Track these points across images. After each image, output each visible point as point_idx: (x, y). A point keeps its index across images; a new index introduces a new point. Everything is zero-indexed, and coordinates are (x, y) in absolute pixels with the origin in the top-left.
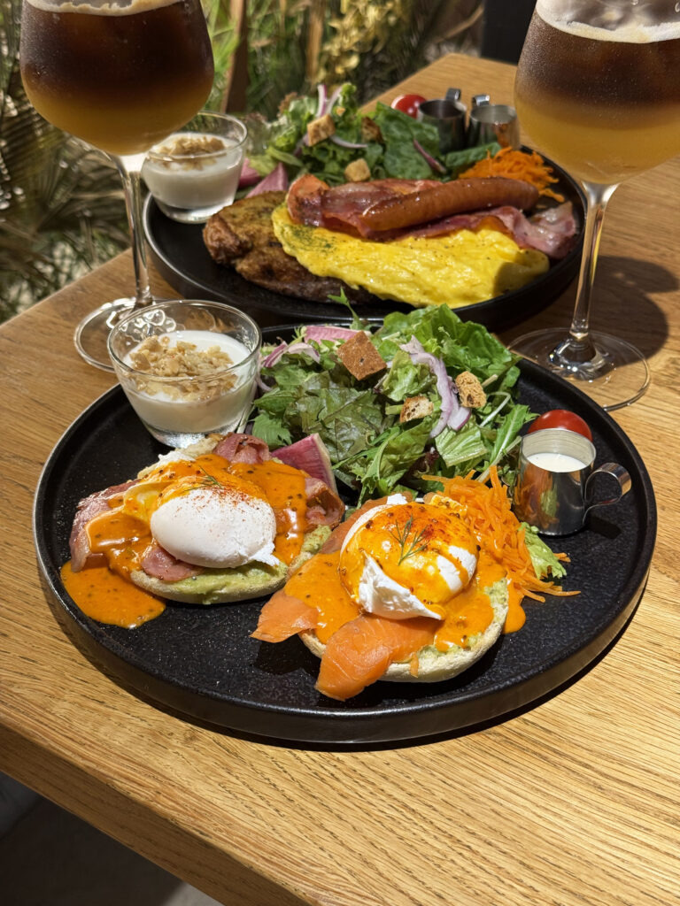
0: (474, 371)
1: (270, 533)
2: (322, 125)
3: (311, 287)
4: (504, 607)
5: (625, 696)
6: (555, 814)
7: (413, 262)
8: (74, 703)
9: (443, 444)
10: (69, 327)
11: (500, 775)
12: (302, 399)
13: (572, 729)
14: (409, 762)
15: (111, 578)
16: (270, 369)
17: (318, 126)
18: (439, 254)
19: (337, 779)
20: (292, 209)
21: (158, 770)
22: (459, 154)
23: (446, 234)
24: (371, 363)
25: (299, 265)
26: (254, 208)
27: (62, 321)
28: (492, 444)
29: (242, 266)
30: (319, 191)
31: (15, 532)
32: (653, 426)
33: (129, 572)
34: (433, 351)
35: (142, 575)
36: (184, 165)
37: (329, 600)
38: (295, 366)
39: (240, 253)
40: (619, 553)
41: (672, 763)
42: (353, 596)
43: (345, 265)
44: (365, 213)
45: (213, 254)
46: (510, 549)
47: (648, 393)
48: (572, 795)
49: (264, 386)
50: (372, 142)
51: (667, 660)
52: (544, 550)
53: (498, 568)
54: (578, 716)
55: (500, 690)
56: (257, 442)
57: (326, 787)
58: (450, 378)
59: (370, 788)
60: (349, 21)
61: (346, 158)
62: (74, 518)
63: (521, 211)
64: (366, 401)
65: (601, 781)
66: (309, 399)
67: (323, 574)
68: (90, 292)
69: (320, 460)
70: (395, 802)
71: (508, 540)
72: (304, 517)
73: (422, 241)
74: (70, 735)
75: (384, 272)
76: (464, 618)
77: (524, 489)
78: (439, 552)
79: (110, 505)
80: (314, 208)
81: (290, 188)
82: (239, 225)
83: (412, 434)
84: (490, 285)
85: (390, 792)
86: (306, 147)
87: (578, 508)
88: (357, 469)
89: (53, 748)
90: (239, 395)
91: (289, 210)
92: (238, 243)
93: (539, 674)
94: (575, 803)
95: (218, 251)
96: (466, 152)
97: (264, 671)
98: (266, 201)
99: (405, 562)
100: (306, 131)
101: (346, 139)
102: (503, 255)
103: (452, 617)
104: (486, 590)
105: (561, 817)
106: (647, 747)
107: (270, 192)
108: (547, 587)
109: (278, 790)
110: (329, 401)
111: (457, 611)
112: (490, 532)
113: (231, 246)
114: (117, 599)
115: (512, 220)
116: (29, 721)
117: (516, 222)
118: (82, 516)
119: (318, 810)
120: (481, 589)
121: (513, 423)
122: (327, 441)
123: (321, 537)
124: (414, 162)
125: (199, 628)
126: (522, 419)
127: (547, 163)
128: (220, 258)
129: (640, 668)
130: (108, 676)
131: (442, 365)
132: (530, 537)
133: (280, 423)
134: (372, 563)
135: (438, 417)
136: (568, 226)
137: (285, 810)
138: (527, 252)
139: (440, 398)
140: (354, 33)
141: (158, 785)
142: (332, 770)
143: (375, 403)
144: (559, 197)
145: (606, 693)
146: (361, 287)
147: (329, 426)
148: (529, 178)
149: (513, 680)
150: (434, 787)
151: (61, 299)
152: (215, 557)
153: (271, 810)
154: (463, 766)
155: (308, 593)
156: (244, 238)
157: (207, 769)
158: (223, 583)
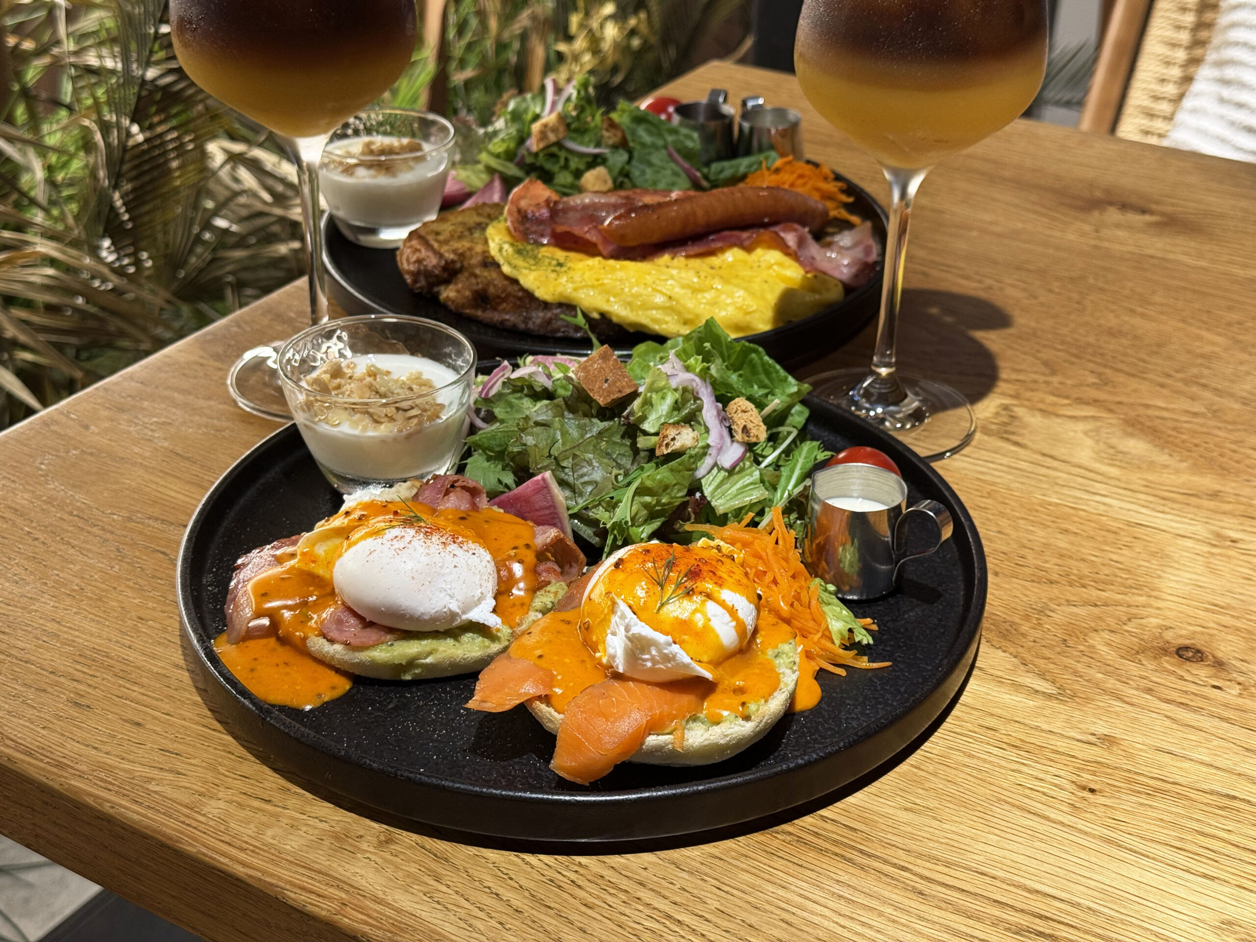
0: (750, 399)
1: (490, 586)
2: (551, 125)
3: (538, 317)
4: (794, 672)
5: (952, 788)
6: (864, 924)
7: (670, 282)
8: (231, 802)
9: (711, 489)
10: (220, 369)
11: (791, 879)
12: (530, 430)
13: (884, 827)
14: (673, 867)
15: (280, 649)
16: (487, 400)
17: (545, 126)
18: (703, 274)
19: (579, 887)
20: (512, 222)
21: (344, 879)
22: (726, 164)
23: (712, 253)
24: (618, 384)
25: (523, 289)
26: (463, 224)
27: (212, 362)
28: (775, 489)
29: (448, 293)
30: (548, 202)
31: (150, 605)
32: (981, 480)
33: (305, 639)
34: (698, 370)
35: (322, 641)
36: (372, 172)
37: (567, 660)
38: (519, 395)
39: (445, 275)
40: (940, 620)
41: (1014, 865)
42: (598, 655)
43: (582, 288)
44: (607, 222)
45: (408, 279)
46: (800, 608)
47: (974, 443)
48: (885, 901)
49: (479, 423)
50: (615, 147)
51: (1005, 746)
52: (844, 612)
53: (785, 627)
54: (891, 811)
55: (789, 770)
56: (471, 484)
57: (566, 896)
58: (720, 405)
59: (623, 896)
60: (580, 43)
61: (582, 167)
62: (230, 579)
63: (807, 229)
64: (612, 435)
65: (921, 885)
66: (538, 430)
67: (559, 632)
68: (248, 329)
69: (553, 506)
70: (655, 912)
71: (797, 597)
72: (533, 572)
73: (680, 260)
74: (227, 838)
75: (633, 295)
76: (742, 683)
77: (817, 541)
78: (709, 596)
79: (279, 560)
80: (539, 221)
81: (511, 197)
82: (446, 242)
83: (672, 470)
84: (769, 314)
85: (648, 901)
86: (530, 153)
87: (883, 567)
88: (600, 514)
89: (204, 854)
90: (447, 426)
91: (509, 224)
92: (443, 263)
93: (838, 752)
94: (888, 910)
95: (416, 275)
96: (735, 162)
97: (482, 755)
98: (479, 215)
99: (665, 609)
100: (529, 134)
101: (582, 143)
102: (784, 279)
103: (726, 682)
104: (770, 653)
105: (871, 927)
106: (981, 846)
107: (484, 204)
108: (848, 657)
109: (502, 900)
110: (564, 433)
111: (733, 676)
112: (774, 587)
113: (434, 267)
114: (287, 674)
115: (796, 240)
116: (171, 823)
117: (801, 242)
118: (241, 576)
119: (555, 922)
120: (763, 653)
121: (801, 461)
122: (562, 483)
123: (556, 593)
124: (669, 172)
125: (396, 708)
126: (813, 457)
127: (838, 178)
128: (418, 285)
129: (971, 756)
130: (275, 770)
131: (710, 389)
132: (825, 596)
133: (500, 467)
134: (623, 607)
135: (705, 454)
136: (868, 251)
137: (511, 923)
138: (815, 277)
139: (707, 430)
140: (587, 58)
141: (344, 896)
142: (573, 876)
143: (623, 437)
144: (855, 219)
145: (927, 785)
146: (603, 315)
147: (564, 464)
148: (816, 196)
149: (806, 758)
150: (706, 894)
151: (208, 338)
152: (418, 614)
153: (493, 923)
154: (743, 870)
155: (538, 652)
156: (451, 256)
157: (408, 876)
158: (428, 649)
